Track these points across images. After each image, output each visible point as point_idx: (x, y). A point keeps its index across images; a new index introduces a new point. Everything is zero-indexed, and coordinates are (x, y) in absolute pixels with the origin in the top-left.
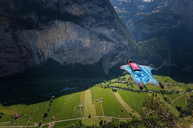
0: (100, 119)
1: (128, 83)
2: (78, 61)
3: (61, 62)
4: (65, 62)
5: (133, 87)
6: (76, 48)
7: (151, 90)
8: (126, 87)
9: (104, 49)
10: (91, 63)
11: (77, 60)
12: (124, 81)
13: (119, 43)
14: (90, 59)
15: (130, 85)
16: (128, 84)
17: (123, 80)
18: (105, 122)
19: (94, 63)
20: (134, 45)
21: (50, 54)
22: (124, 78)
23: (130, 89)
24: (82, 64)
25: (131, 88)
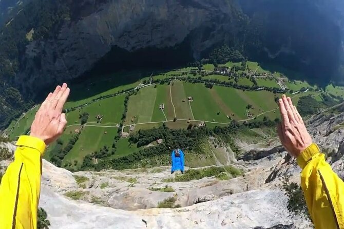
0: (188, 123)
1: (230, 74)
2: (152, 44)
3: (129, 49)
4: (133, 48)
5: (237, 82)
6: (145, 23)
7: (261, 87)
8: (227, 81)
9: (191, 20)
10: (172, 44)
11: (149, 42)
12: (224, 72)
13: (216, 11)
14: (169, 39)
15: (233, 78)
16: (230, 77)
17: (223, 70)
18: (195, 126)
19: (176, 45)
20: (241, 15)
21: (113, 39)
22: (224, 68)
23: (233, 84)
24: (158, 47)
25: (234, 82)
